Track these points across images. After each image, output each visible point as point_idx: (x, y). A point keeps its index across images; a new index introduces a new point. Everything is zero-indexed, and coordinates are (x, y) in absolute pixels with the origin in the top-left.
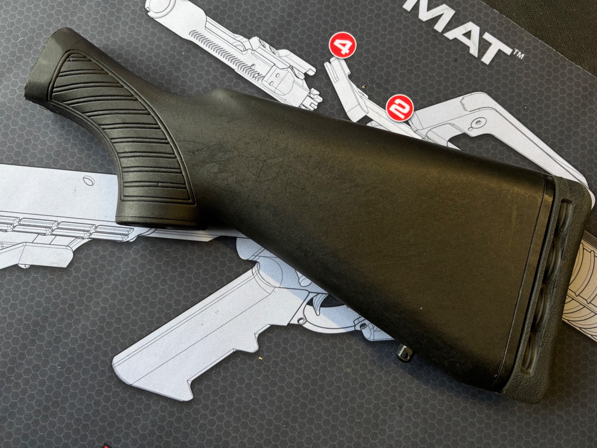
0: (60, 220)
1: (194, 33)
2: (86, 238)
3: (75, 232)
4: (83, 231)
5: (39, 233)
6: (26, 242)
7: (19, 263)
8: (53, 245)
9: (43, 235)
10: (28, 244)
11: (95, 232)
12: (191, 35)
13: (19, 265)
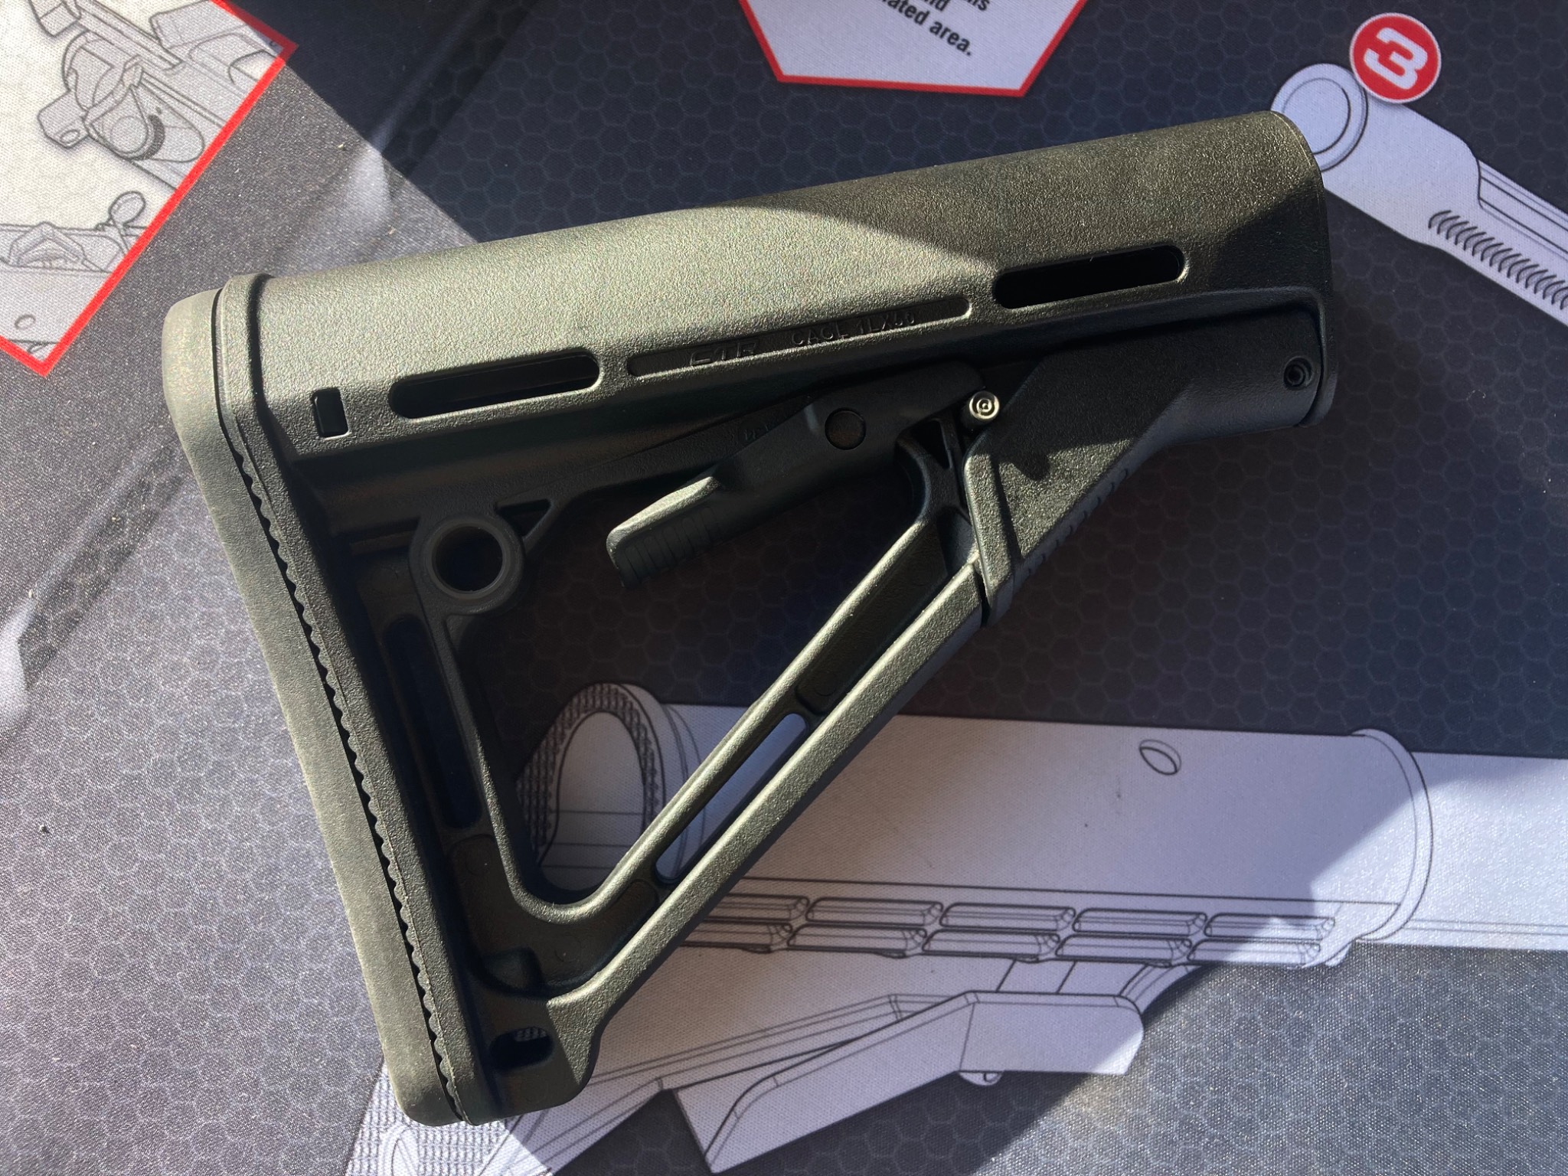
0: (1079, 903)
1: (1443, 220)
2: (1179, 965)
3: (1137, 943)
4: (1168, 940)
5: (1016, 955)
6: (974, 992)
7: (965, 1067)
8: (1069, 994)
9: (1029, 962)
10: (982, 997)
11: (1206, 941)
12: (1435, 228)
13: (962, 1074)
